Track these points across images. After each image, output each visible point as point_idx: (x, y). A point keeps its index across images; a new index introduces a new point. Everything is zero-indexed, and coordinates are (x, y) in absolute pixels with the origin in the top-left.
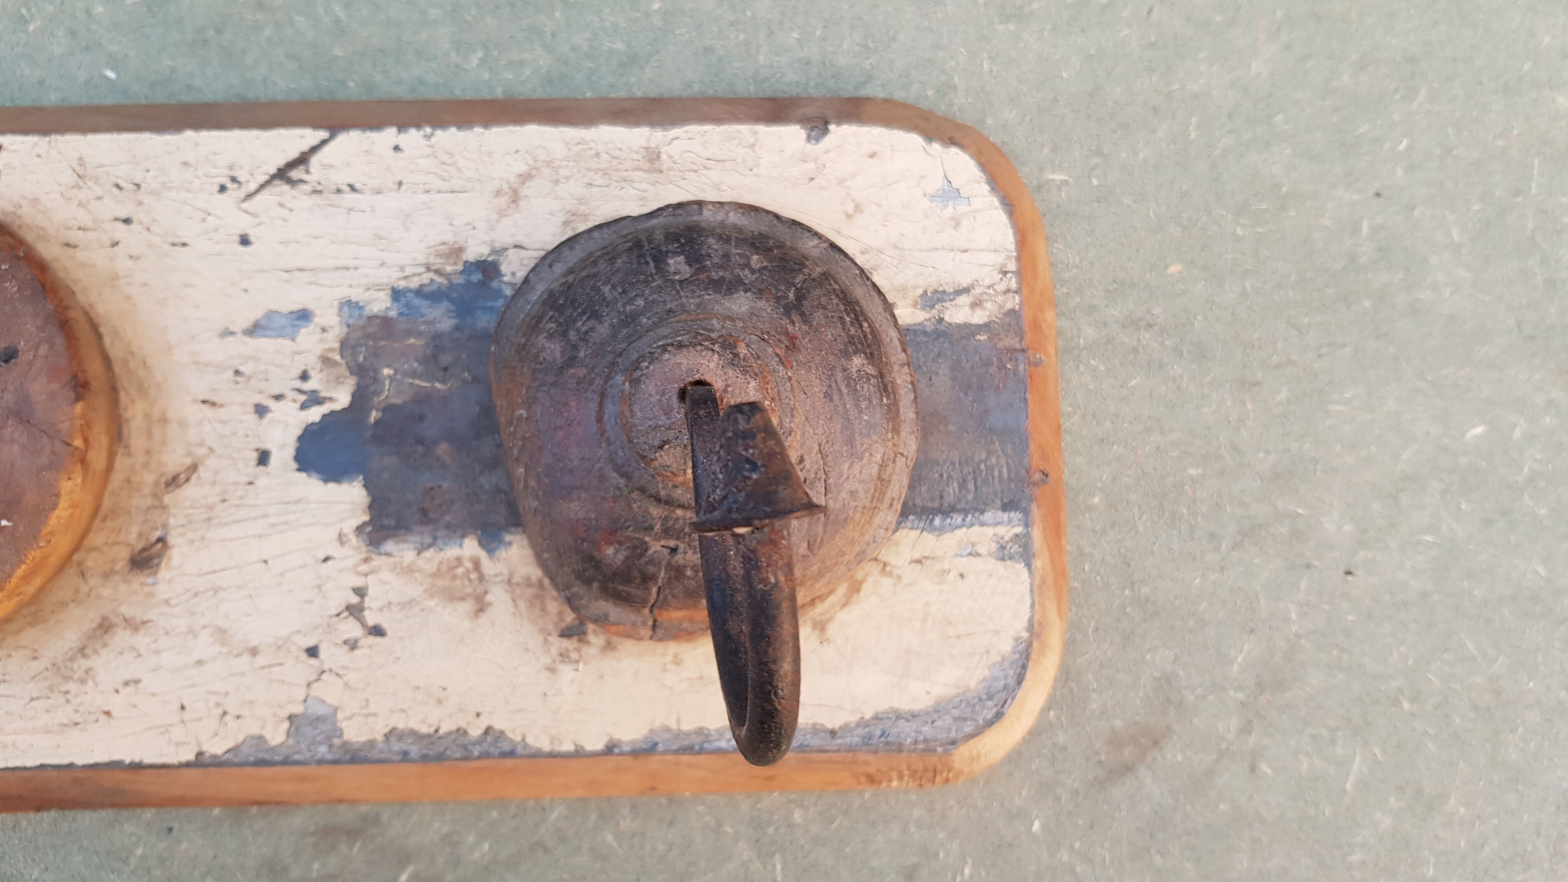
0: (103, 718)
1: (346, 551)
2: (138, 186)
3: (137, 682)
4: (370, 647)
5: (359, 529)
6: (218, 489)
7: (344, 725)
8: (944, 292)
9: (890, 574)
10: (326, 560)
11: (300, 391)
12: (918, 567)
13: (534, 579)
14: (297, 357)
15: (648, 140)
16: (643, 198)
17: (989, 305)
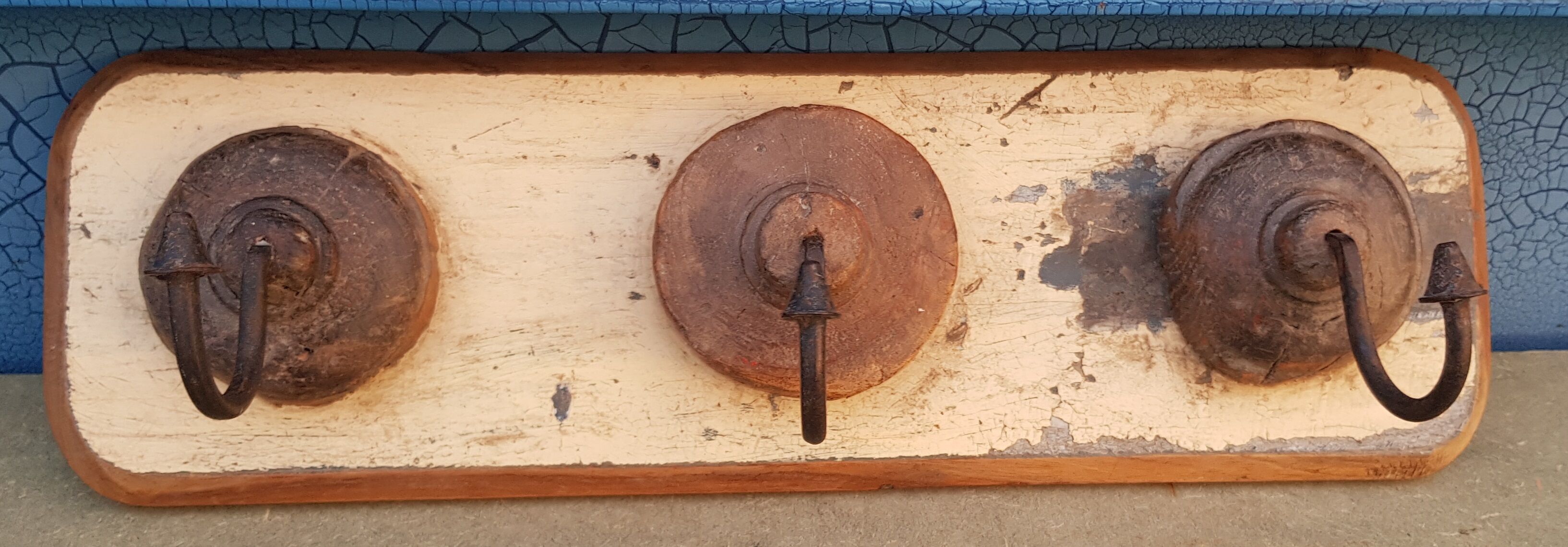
0: (935, 429)
1: (1071, 331)
2: (939, 108)
3: (955, 407)
4: (1087, 388)
5: (1078, 318)
6: (995, 294)
7: (1074, 433)
8: (1423, 174)
9: (1392, 348)
10: (1060, 335)
11: (1042, 235)
12: (1408, 343)
13: (1180, 349)
14: (1037, 214)
15: (1243, 78)
16: (1241, 115)
17: (1450, 182)
